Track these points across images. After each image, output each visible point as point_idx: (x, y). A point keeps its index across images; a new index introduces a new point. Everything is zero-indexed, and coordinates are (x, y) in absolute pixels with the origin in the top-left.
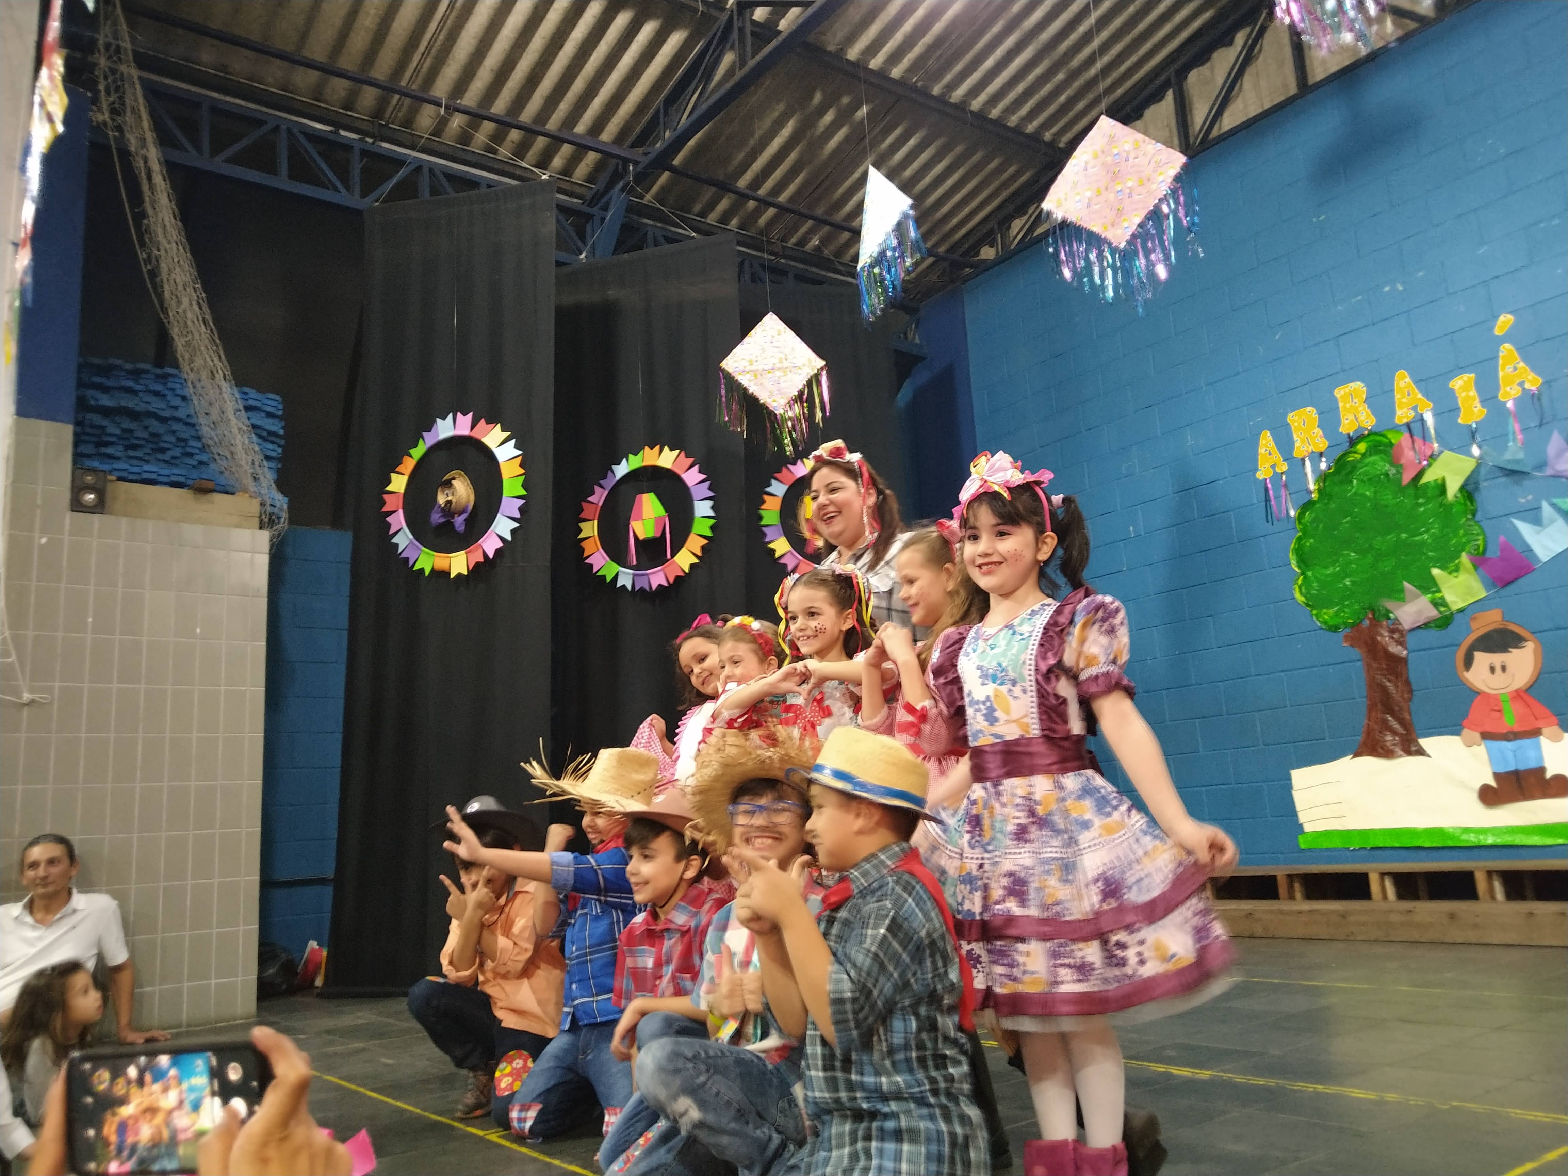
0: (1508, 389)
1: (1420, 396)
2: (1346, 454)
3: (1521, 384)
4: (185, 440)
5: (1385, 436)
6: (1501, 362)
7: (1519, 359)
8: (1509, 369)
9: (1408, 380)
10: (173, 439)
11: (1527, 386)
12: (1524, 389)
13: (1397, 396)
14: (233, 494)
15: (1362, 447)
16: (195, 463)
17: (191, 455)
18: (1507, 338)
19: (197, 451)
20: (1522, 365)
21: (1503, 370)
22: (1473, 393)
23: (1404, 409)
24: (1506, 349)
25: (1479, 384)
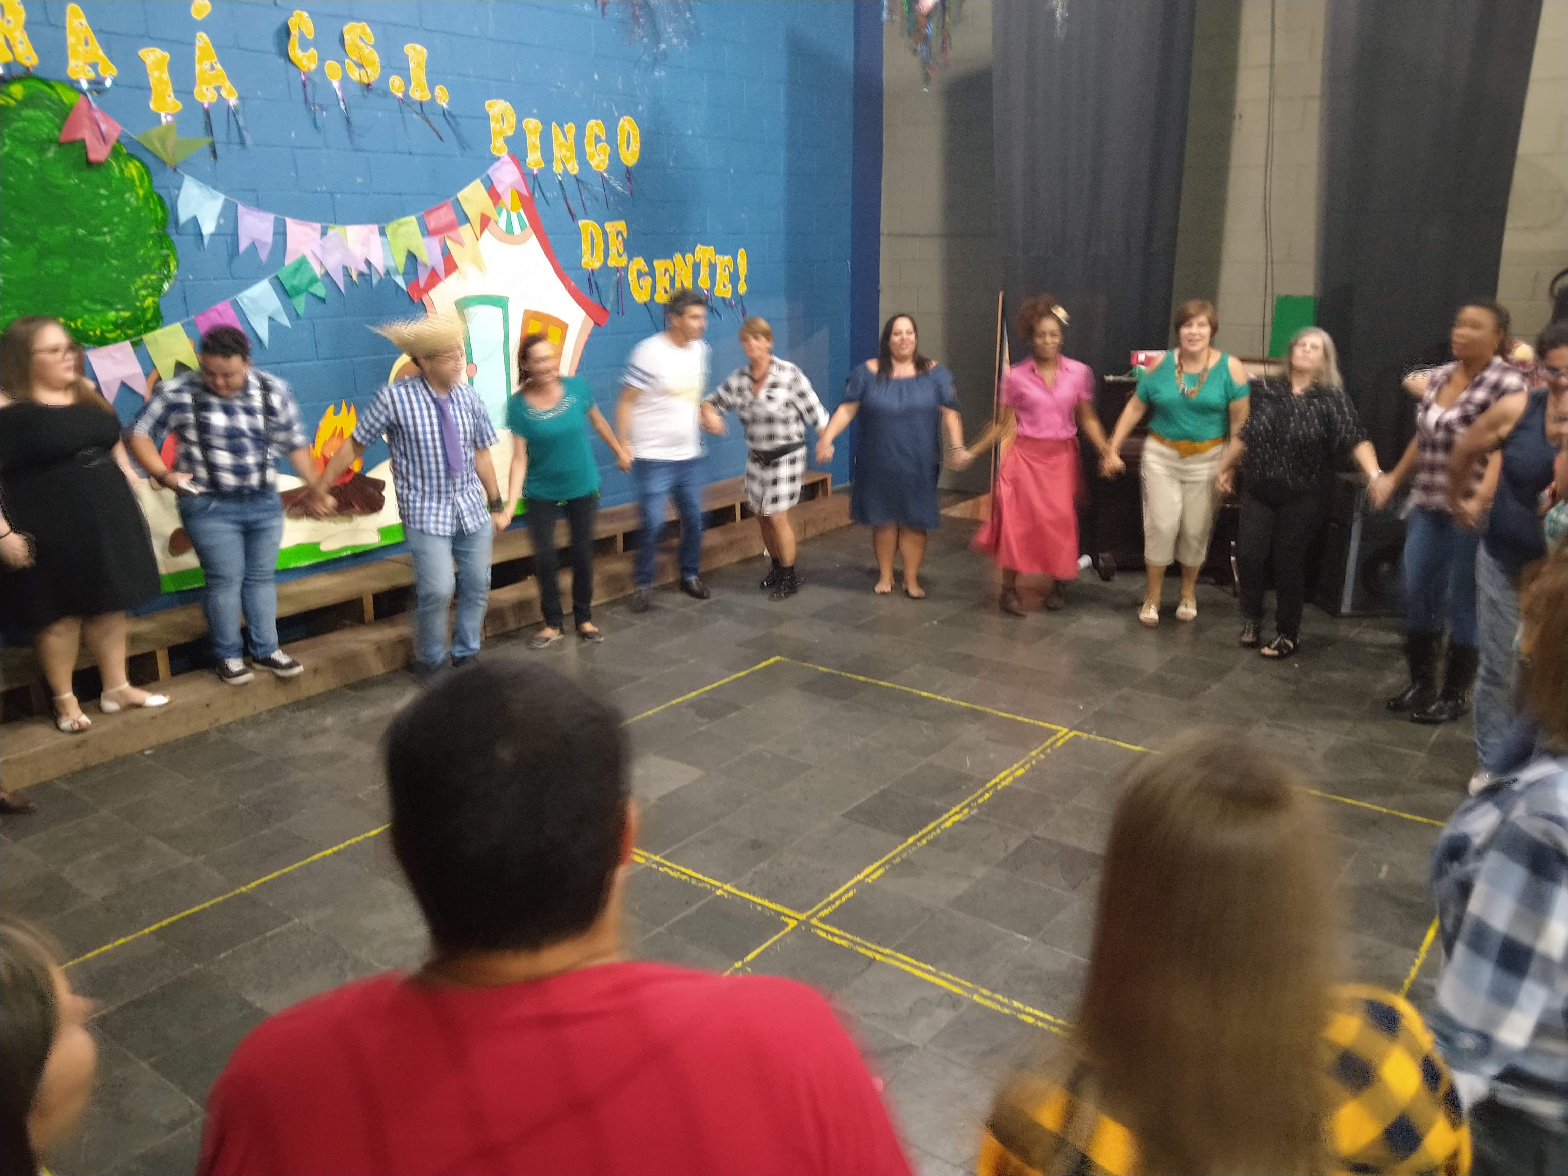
0: (204, 88)
1: (101, 52)
3: (218, 89)
5: (52, 87)
6: (197, 53)
7: (216, 59)
8: (207, 65)
9: (84, 21)
11: (224, 94)
12: (220, 95)
13: (71, 40)
15: (17, 90)
18: (204, 25)
20: (218, 66)
21: (201, 62)
22: (166, 76)
23: (80, 63)
24: (202, 39)
25: (173, 69)
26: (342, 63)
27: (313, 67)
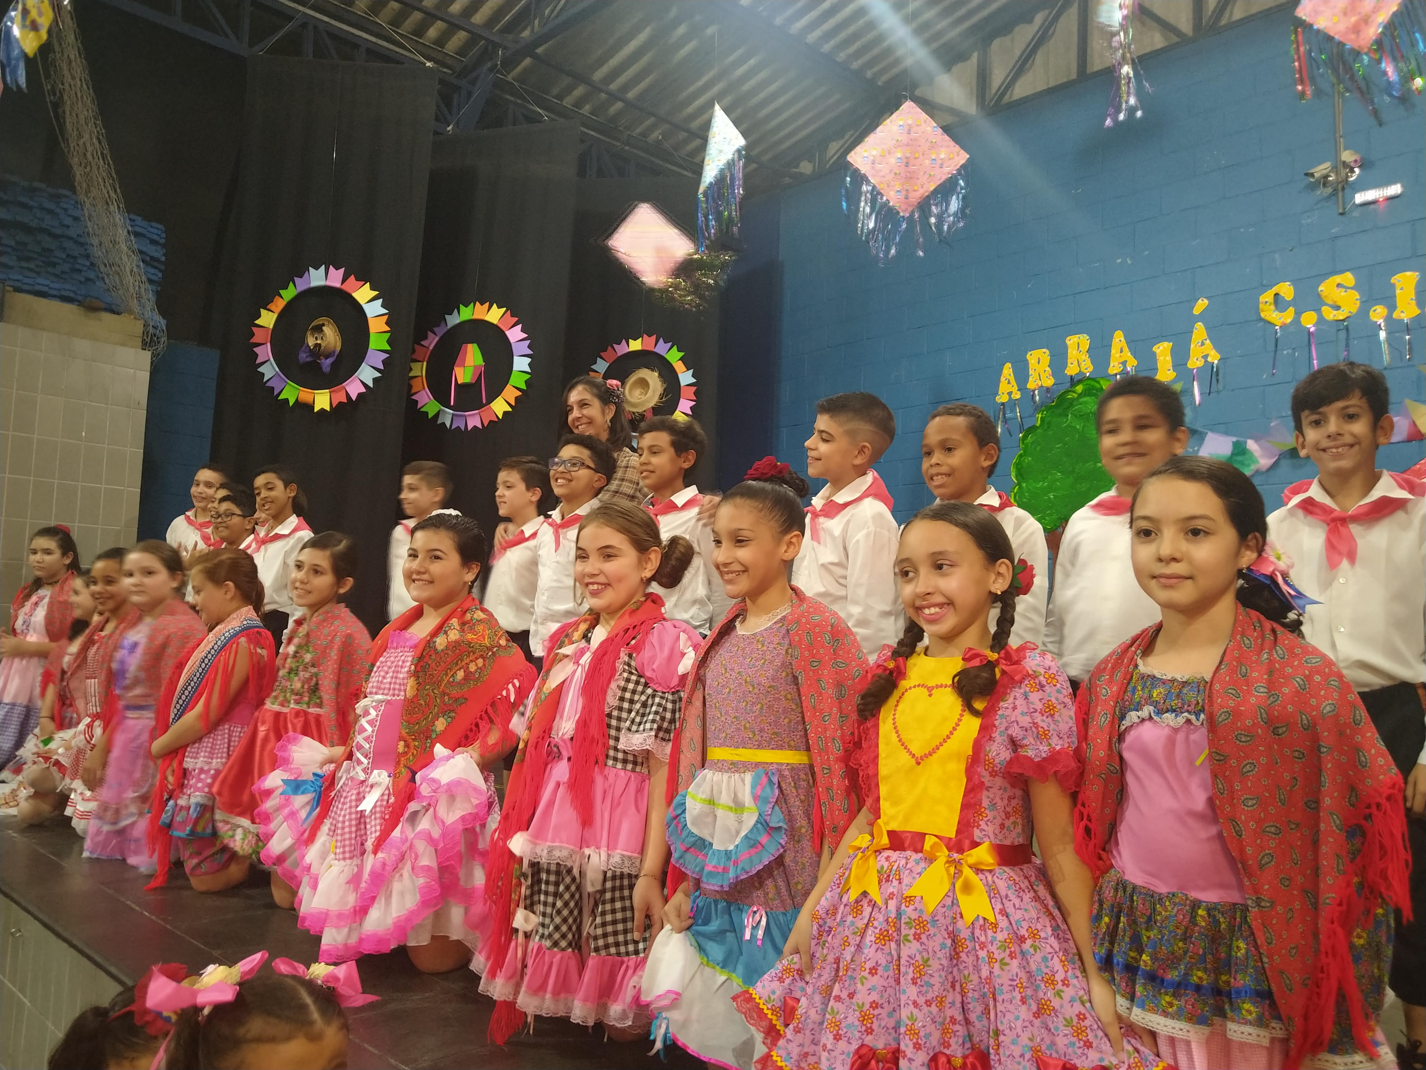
0: (1195, 359)
1: (1129, 354)
2: (1067, 392)
3: (1205, 357)
4: (75, 258)
5: (1099, 383)
6: (1194, 336)
7: (1206, 337)
8: (1199, 343)
9: (1123, 339)
10: (64, 256)
11: (1209, 359)
12: (1206, 361)
13: (1113, 351)
14: (118, 313)
15: (1079, 388)
16: (83, 279)
17: (80, 271)
18: (1201, 317)
19: (85, 269)
20: (1208, 341)
21: (1194, 343)
22: (1169, 358)
23: (1116, 364)
24: (1199, 326)
25: (1173, 352)
26: (1318, 311)
27: (1289, 321)
